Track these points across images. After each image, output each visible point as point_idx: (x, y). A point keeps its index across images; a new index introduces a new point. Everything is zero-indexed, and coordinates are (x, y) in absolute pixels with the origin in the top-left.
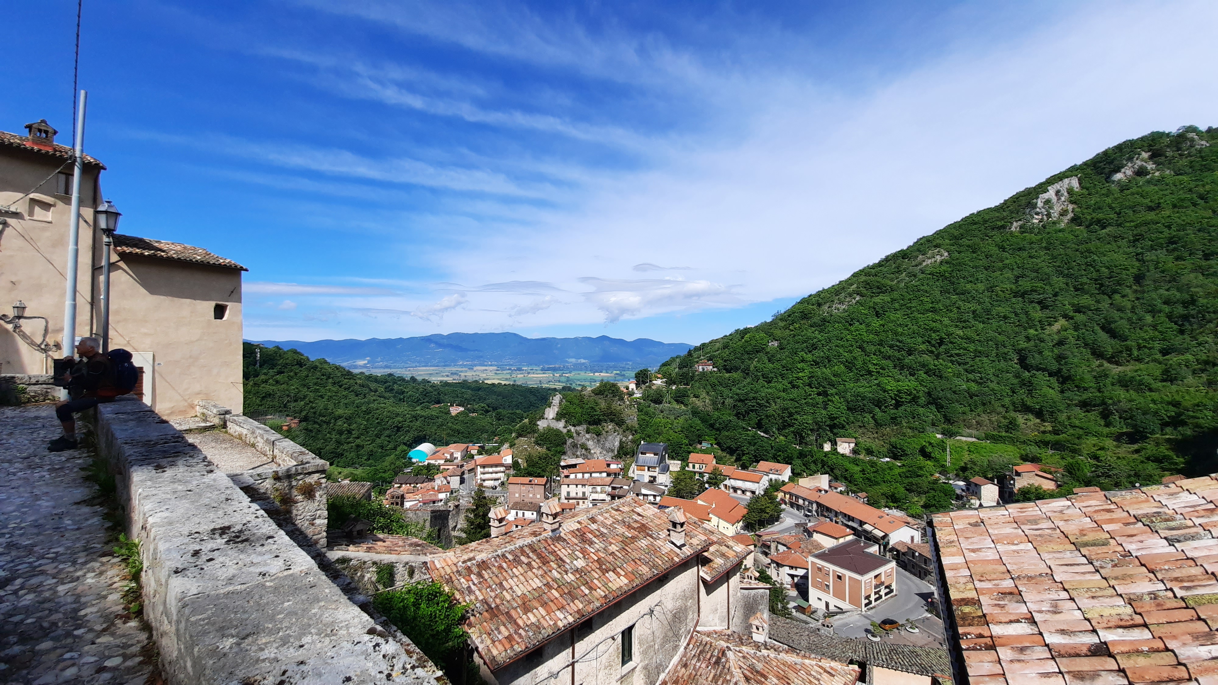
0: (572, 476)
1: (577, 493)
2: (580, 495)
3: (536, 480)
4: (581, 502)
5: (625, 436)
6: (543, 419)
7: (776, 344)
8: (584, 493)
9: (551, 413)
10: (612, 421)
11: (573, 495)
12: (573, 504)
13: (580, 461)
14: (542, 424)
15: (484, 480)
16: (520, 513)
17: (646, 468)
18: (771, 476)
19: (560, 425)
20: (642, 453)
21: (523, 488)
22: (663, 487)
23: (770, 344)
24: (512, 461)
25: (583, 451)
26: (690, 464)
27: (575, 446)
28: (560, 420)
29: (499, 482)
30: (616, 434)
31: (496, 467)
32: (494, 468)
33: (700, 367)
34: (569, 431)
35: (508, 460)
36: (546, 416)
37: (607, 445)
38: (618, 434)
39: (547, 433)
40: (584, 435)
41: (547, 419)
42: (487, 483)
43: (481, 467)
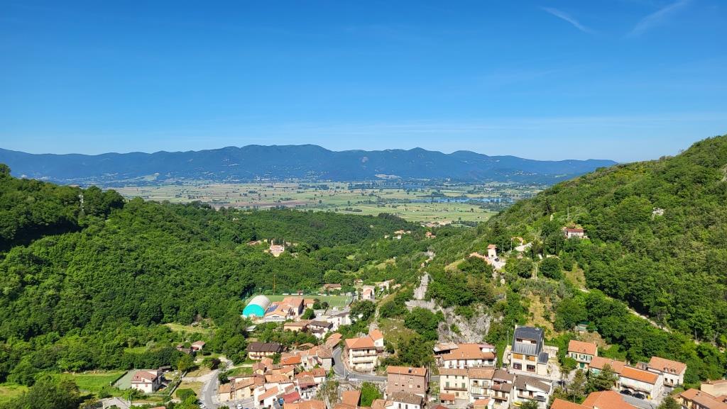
0: (447, 364)
1: (456, 384)
2: (460, 386)
3: (416, 371)
4: (460, 393)
5: (498, 318)
6: (412, 298)
7: (661, 212)
8: (464, 384)
9: (420, 293)
10: (482, 300)
11: (452, 386)
12: (452, 396)
13: (452, 346)
14: (410, 305)
15: (356, 364)
16: (403, 405)
17: (524, 356)
18: (666, 375)
19: (430, 305)
20: (518, 340)
21: (403, 378)
22: (548, 383)
23: (654, 212)
24: (384, 344)
25: (454, 335)
26: (570, 353)
27: (446, 328)
28: (430, 301)
29: (372, 366)
30: (486, 315)
31: (368, 350)
32: (366, 352)
33: (570, 234)
34: (440, 313)
35: (380, 343)
36: (415, 296)
37: (478, 327)
38: (489, 315)
39: (416, 315)
40: (454, 317)
41: (415, 299)
42: (359, 366)
43: (353, 351)
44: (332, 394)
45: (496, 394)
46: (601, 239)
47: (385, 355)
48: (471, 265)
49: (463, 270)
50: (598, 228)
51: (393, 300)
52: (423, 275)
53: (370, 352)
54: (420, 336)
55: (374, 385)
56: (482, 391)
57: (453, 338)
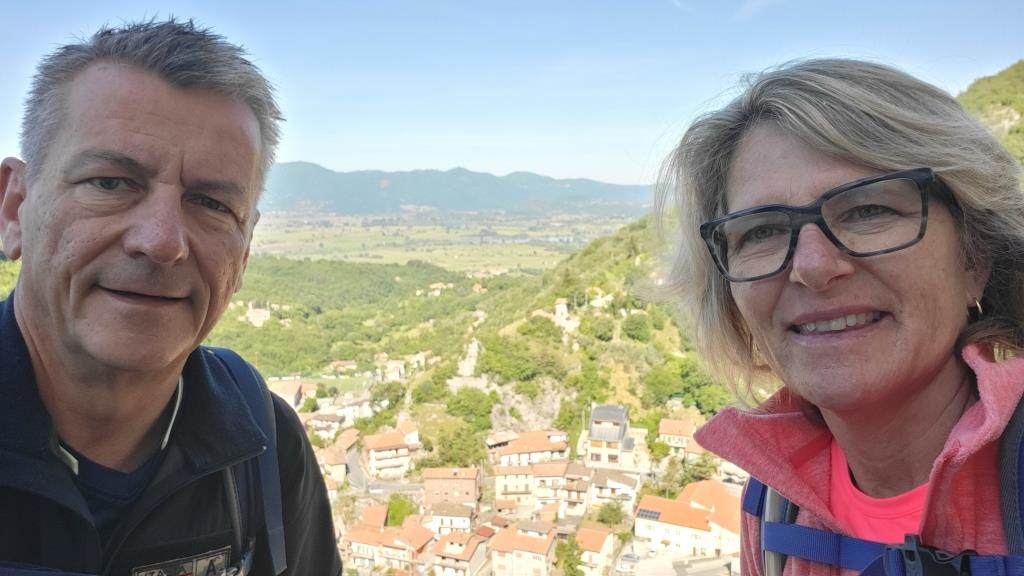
0: (504, 460)
1: (517, 487)
2: (522, 488)
3: (463, 472)
4: (523, 497)
5: (569, 395)
6: (456, 375)
8: (527, 486)
9: (467, 366)
10: (550, 373)
11: (512, 488)
12: (513, 502)
13: (510, 435)
14: (454, 385)
15: (380, 469)
16: (447, 520)
17: (604, 444)
19: (482, 384)
20: (597, 423)
21: (446, 484)
22: (634, 477)
24: (420, 440)
25: (514, 420)
26: (662, 436)
27: (502, 413)
28: (481, 377)
29: (402, 471)
30: (556, 392)
31: (397, 450)
32: (394, 451)
34: (494, 392)
35: (412, 439)
36: (460, 372)
37: (545, 408)
38: (559, 392)
39: (462, 397)
40: (513, 397)
41: (461, 376)
42: (384, 471)
43: (375, 451)
44: (347, 513)
45: (569, 496)
47: (422, 454)
48: (533, 327)
49: (524, 334)
51: (430, 379)
52: (471, 342)
53: (401, 451)
54: (469, 425)
55: (406, 496)
56: (551, 493)
57: (512, 425)
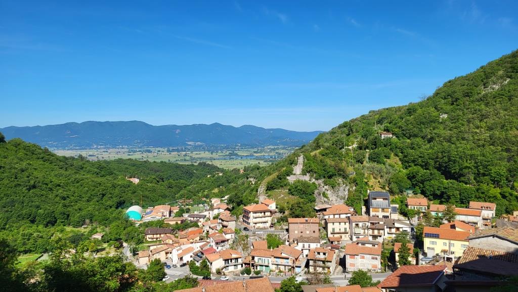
0: (326, 217)
1: (340, 229)
2: (343, 230)
3: (312, 220)
4: (343, 235)
5: (352, 187)
6: (292, 174)
7: (446, 116)
8: (345, 229)
9: (298, 169)
10: (340, 175)
11: (337, 230)
12: (338, 238)
13: (326, 206)
14: (291, 179)
15: (256, 223)
16: (306, 245)
17: (380, 209)
19: (307, 178)
21: (302, 226)
23: (441, 116)
24: (277, 208)
25: (326, 199)
26: (410, 207)
27: (320, 195)
28: (306, 175)
29: (268, 225)
30: (345, 185)
31: (264, 213)
32: (263, 214)
33: (383, 136)
34: (314, 183)
35: (273, 206)
36: (294, 172)
37: (340, 194)
38: (346, 185)
39: (298, 184)
40: (323, 187)
41: (294, 174)
42: (258, 225)
43: (253, 213)
44: (244, 244)
45: (373, 232)
46: (406, 137)
47: (279, 215)
48: (327, 151)
49: (323, 155)
50: (403, 130)
51: (276, 177)
52: (300, 156)
53: (266, 214)
54: (302, 200)
55: (276, 235)
56: (362, 231)
57: (324, 201)
